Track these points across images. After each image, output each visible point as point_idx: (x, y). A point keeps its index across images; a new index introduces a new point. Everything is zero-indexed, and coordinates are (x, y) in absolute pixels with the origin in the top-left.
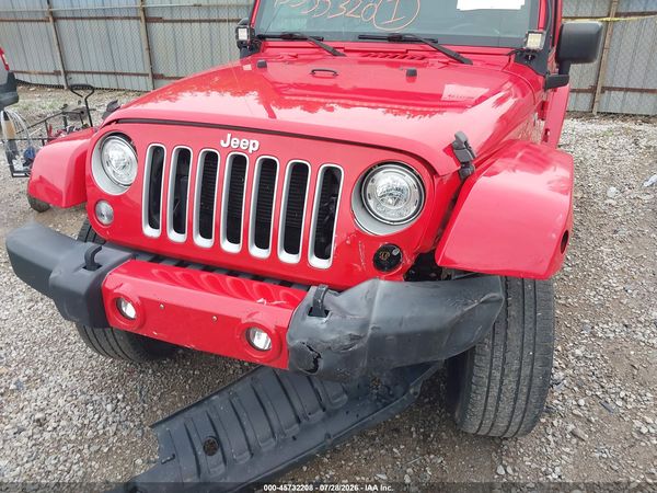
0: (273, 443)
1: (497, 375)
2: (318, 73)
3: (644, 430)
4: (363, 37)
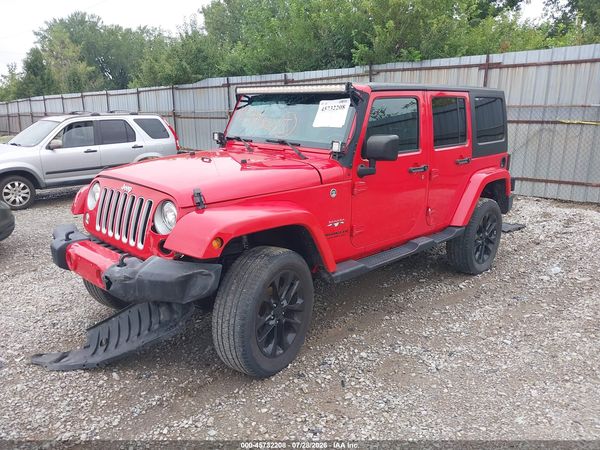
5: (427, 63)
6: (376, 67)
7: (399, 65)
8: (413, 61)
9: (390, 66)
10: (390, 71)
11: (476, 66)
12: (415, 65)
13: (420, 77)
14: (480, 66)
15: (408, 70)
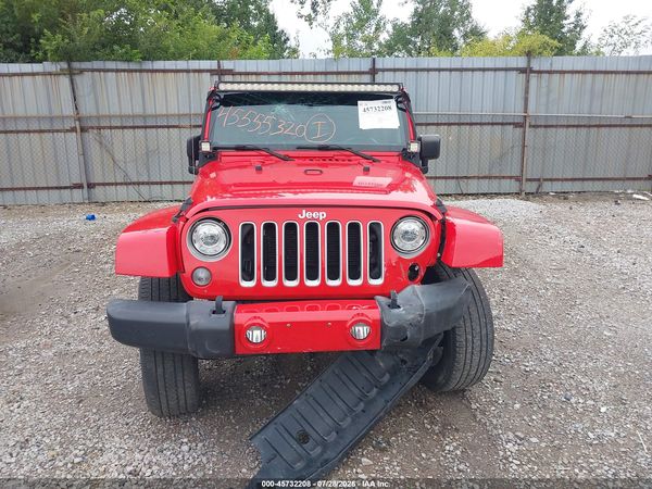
0: (349, 420)
1: (470, 337)
2: (309, 172)
3: (528, 369)
4: (299, 148)
5: (148, 65)
6: (76, 65)
7: (110, 65)
8: (131, 61)
9: (97, 64)
10: (99, 70)
11: (207, 71)
12: (133, 66)
13: (142, 80)
14: (212, 72)
15: (124, 71)
